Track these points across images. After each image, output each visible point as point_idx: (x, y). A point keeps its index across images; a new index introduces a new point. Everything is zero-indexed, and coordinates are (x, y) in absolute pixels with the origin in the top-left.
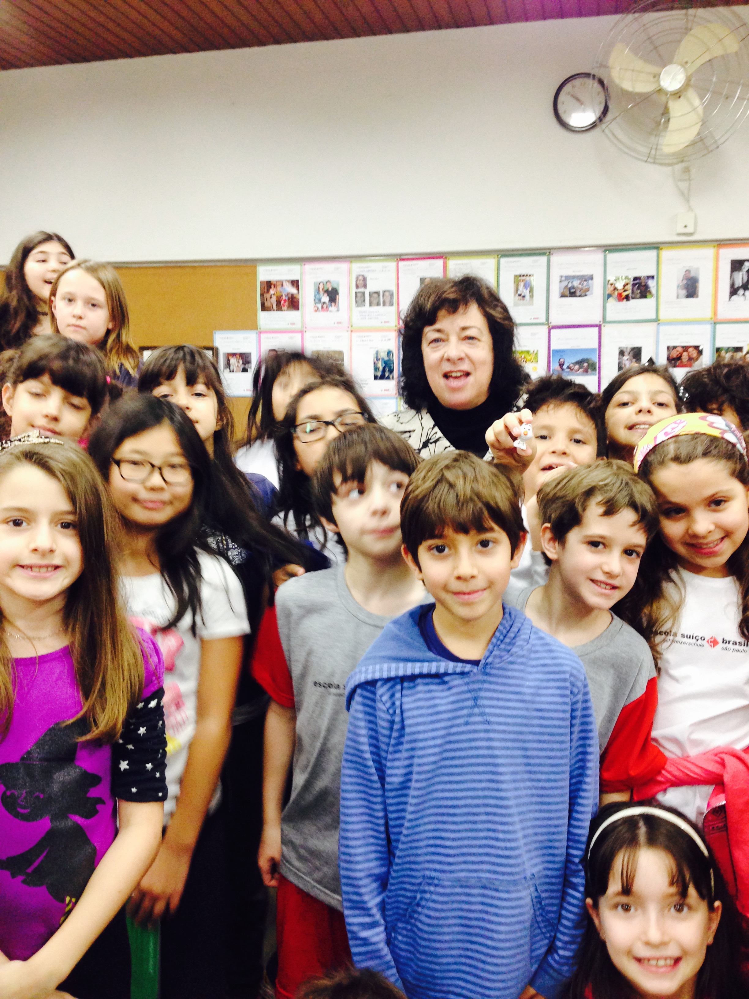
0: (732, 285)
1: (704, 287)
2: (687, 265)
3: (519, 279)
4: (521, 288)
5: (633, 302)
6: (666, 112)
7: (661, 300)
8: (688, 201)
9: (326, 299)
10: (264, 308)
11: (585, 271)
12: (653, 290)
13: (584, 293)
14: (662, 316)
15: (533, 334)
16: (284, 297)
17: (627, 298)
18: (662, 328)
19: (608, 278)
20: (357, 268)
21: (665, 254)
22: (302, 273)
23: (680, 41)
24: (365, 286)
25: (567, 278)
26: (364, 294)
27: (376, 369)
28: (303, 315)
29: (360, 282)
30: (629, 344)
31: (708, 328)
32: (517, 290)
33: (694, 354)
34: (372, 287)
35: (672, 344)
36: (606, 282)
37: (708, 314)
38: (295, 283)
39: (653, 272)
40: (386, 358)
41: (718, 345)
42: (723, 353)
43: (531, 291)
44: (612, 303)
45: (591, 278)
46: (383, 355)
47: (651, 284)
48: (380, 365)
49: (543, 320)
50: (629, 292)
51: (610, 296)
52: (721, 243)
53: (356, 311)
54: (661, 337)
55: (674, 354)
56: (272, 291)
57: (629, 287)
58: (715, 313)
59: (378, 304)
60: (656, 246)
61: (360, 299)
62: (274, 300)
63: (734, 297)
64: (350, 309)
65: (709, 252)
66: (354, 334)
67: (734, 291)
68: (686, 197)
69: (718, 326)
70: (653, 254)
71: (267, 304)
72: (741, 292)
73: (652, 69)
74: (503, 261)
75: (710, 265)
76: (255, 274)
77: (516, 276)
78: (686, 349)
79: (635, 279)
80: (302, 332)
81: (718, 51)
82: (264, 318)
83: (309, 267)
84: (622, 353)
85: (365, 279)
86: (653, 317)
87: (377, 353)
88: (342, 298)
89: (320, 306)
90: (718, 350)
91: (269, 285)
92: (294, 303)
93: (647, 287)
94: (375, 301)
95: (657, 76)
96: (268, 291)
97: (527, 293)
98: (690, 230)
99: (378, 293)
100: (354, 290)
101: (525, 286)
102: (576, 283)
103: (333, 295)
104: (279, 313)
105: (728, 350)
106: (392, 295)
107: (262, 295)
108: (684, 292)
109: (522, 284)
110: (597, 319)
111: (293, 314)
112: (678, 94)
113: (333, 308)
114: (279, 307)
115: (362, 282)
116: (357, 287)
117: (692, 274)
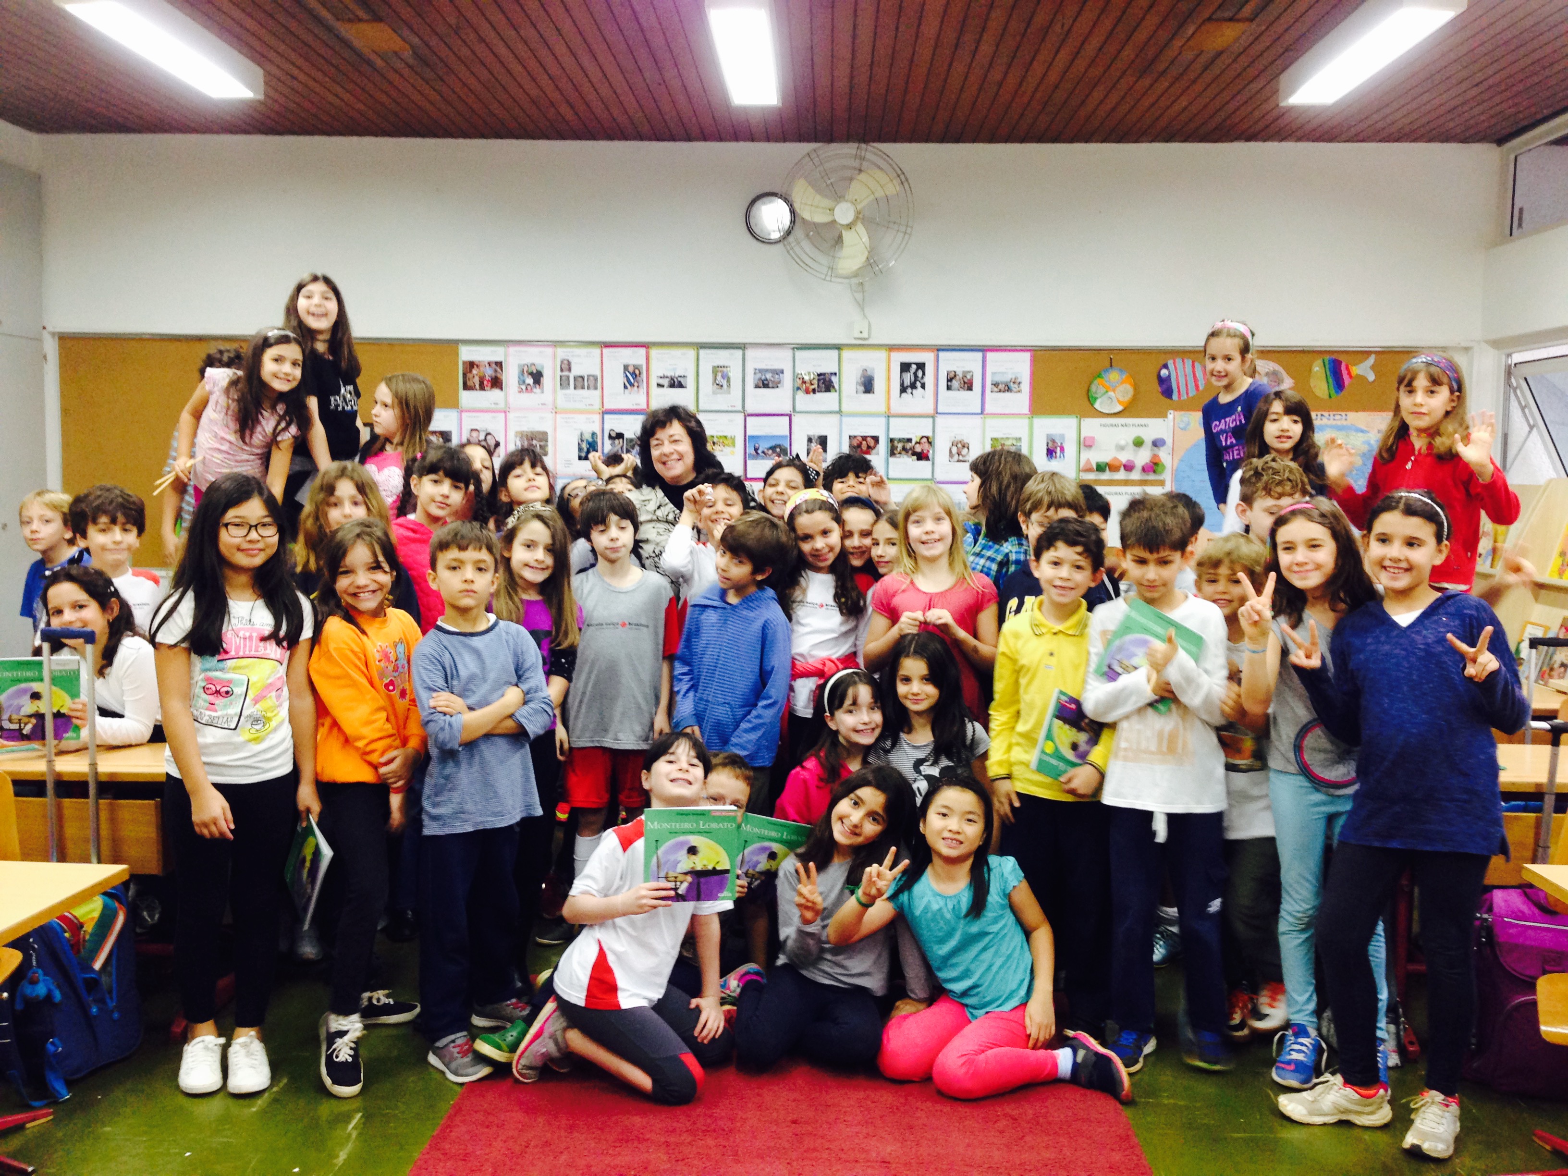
0: (902, 384)
1: (879, 385)
2: (866, 364)
3: (716, 370)
4: (719, 378)
5: (819, 395)
6: (839, 240)
7: (844, 394)
8: (863, 310)
9: (530, 381)
10: (466, 387)
11: (777, 366)
12: (836, 386)
13: (776, 385)
14: (844, 408)
15: (731, 421)
16: (487, 378)
17: (814, 391)
18: (844, 419)
19: (798, 371)
20: (562, 353)
21: (846, 354)
22: (506, 355)
23: (851, 179)
24: (570, 370)
25: (761, 371)
26: (568, 377)
27: (580, 449)
28: (506, 396)
29: (565, 366)
30: (817, 432)
31: (883, 420)
32: (715, 379)
33: (872, 442)
34: (576, 371)
35: (853, 433)
36: (795, 376)
37: (883, 409)
38: (499, 364)
39: (837, 371)
40: (590, 440)
41: (892, 436)
42: (896, 443)
43: (728, 381)
44: (800, 395)
45: (782, 372)
46: (588, 436)
47: (835, 379)
48: (585, 446)
49: (740, 408)
50: (816, 386)
51: (798, 389)
52: (892, 348)
53: (561, 393)
54: (844, 427)
55: (855, 443)
56: (475, 371)
57: (816, 382)
58: (889, 408)
59: (583, 388)
60: (838, 347)
61: (564, 382)
62: (477, 380)
63: (904, 395)
64: (554, 391)
65: (882, 354)
66: (558, 416)
67: (903, 390)
68: (861, 306)
69: (891, 419)
70: (835, 353)
71: (469, 383)
72: (909, 390)
73: (827, 203)
74: (702, 352)
75: (884, 366)
76: (457, 354)
77: (714, 367)
78: (864, 438)
79: (819, 375)
80: (505, 412)
81: (880, 194)
82: (467, 398)
83: (512, 350)
84: (810, 440)
85: (569, 363)
86: (837, 409)
87: (582, 434)
88: (546, 380)
89: (524, 387)
90: (892, 440)
91: (471, 365)
92: (496, 383)
93: (831, 382)
94: (579, 384)
95: (832, 210)
96: (471, 372)
97: (724, 383)
98: (865, 335)
99: (583, 378)
100: (559, 373)
101: (723, 377)
102: (769, 376)
103: (537, 377)
104: (482, 392)
105: (900, 440)
106: (596, 380)
107: (465, 375)
108: (862, 388)
109: (720, 374)
110: (788, 409)
111: (496, 392)
112: (849, 226)
113: (537, 390)
114: (482, 388)
115: (566, 366)
116: (562, 370)
117: (869, 373)
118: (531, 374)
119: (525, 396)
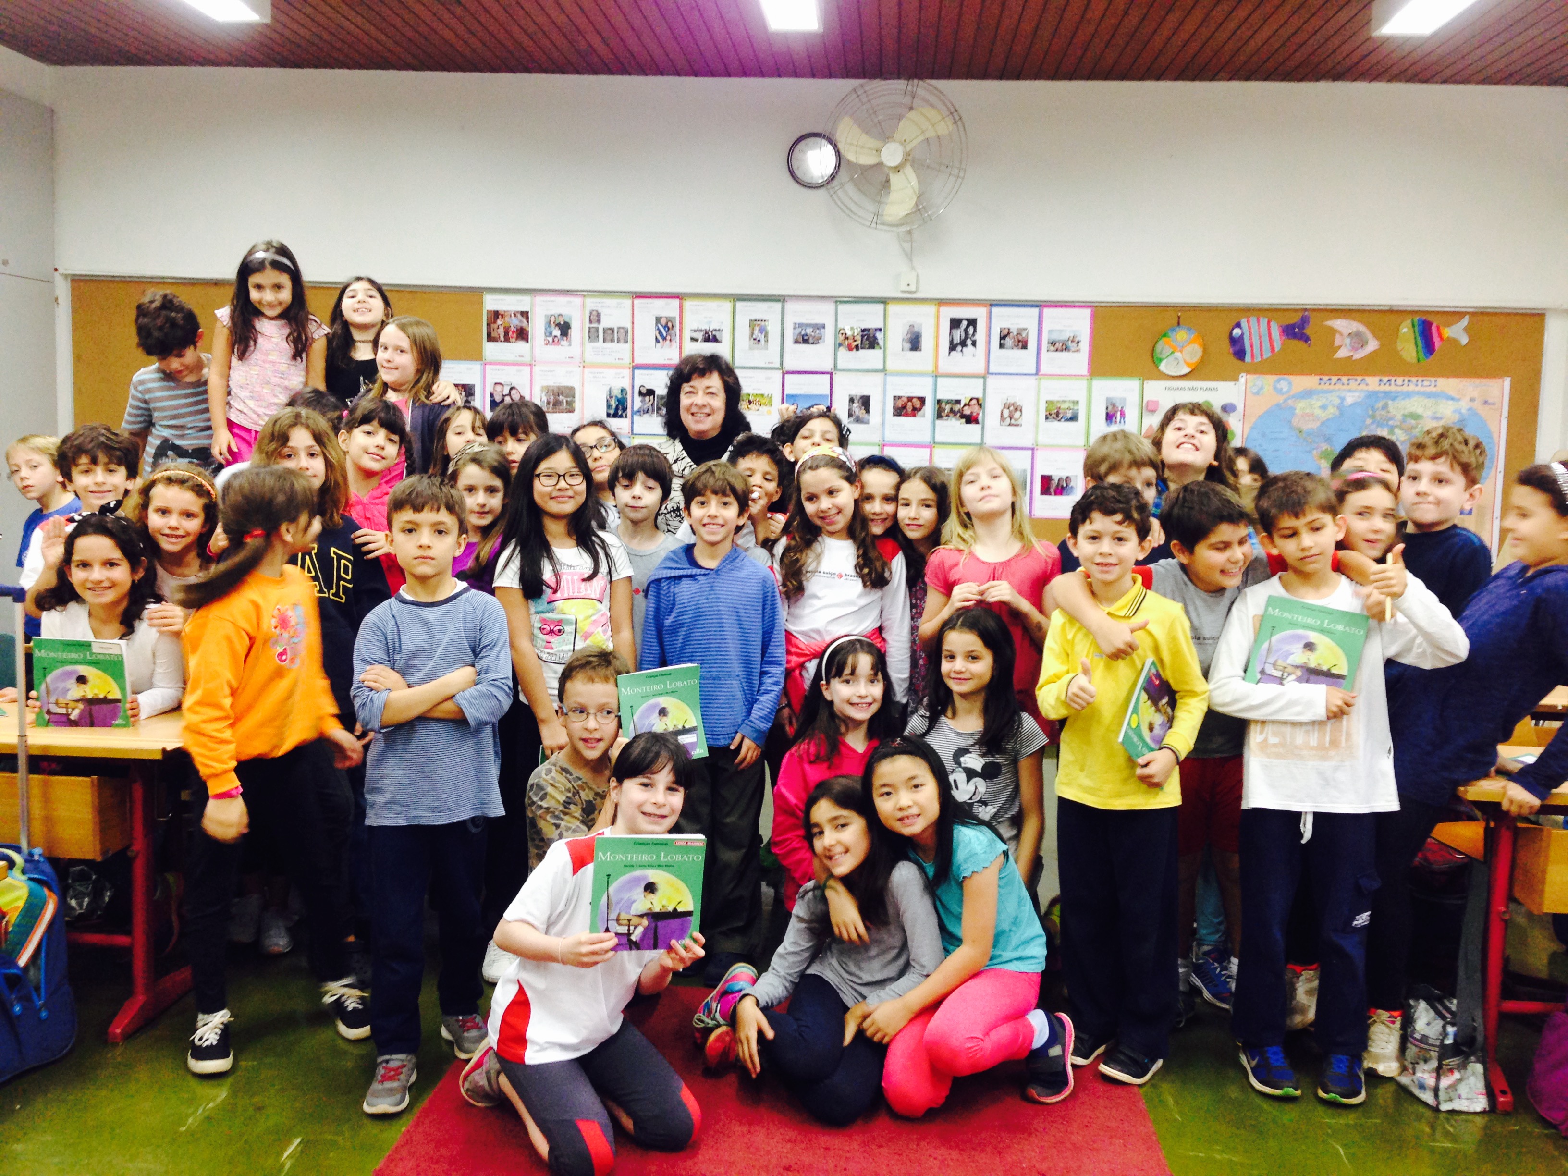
0: (951, 342)
1: (926, 342)
2: (912, 319)
3: (753, 323)
4: (756, 332)
5: (862, 352)
6: (886, 184)
7: (888, 352)
8: (911, 260)
9: (557, 332)
10: (490, 338)
11: (818, 320)
12: (881, 342)
13: (817, 341)
14: (888, 367)
15: (768, 378)
16: (512, 328)
17: (857, 348)
18: (889, 378)
19: (840, 326)
20: (592, 303)
21: (892, 308)
22: (532, 305)
23: (900, 118)
24: (599, 321)
25: (801, 325)
26: (597, 329)
27: (609, 406)
28: (532, 348)
29: (594, 318)
30: (859, 392)
31: (930, 380)
32: (752, 334)
33: (917, 404)
34: (605, 323)
35: (898, 394)
36: (838, 331)
37: (930, 368)
38: (525, 314)
39: (881, 325)
40: (620, 396)
41: (939, 397)
42: (943, 405)
43: (766, 336)
44: (842, 351)
45: (823, 327)
46: (617, 393)
47: (879, 336)
48: (613, 403)
49: (778, 365)
50: (859, 342)
51: (840, 345)
52: (942, 302)
53: (589, 346)
54: (888, 387)
55: (900, 403)
56: (499, 322)
57: (859, 338)
58: (937, 367)
59: (612, 341)
60: (884, 301)
61: (593, 335)
62: (501, 331)
63: (953, 353)
64: (582, 344)
65: (931, 309)
66: (586, 370)
67: (953, 347)
68: (909, 256)
69: (939, 379)
70: (880, 307)
71: (493, 334)
72: (959, 348)
73: (872, 143)
74: (739, 304)
75: (932, 321)
76: (481, 303)
77: (751, 321)
78: (910, 399)
79: (863, 331)
80: (531, 365)
81: (931, 134)
82: (491, 350)
83: (539, 299)
84: (852, 400)
85: (599, 315)
86: (881, 367)
87: (610, 390)
88: (574, 332)
89: (550, 339)
90: (939, 402)
91: (496, 315)
92: (522, 334)
93: (875, 338)
94: (609, 338)
95: (879, 151)
96: (495, 322)
97: (762, 337)
98: (913, 288)
99: (612, 330)
100: (587, 325)
101: (761, 331)
102: (809, 331)
103: (565, 329)
104: (506, 344)
105: (948, 402)
106: (626, 332)
107: (488, 325)
108: (908, 346)
109: (757, 329)
110: (828, 366)
111: (521, 344)
112: (897, 169)
113: (564, 342)
114: (507, 339)
115: (595, 317)
116: (591, 322)
117: (916, 329)
118: (558, 325)
119: (552, 348)
